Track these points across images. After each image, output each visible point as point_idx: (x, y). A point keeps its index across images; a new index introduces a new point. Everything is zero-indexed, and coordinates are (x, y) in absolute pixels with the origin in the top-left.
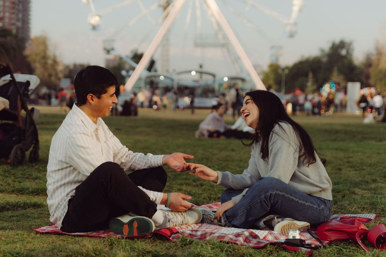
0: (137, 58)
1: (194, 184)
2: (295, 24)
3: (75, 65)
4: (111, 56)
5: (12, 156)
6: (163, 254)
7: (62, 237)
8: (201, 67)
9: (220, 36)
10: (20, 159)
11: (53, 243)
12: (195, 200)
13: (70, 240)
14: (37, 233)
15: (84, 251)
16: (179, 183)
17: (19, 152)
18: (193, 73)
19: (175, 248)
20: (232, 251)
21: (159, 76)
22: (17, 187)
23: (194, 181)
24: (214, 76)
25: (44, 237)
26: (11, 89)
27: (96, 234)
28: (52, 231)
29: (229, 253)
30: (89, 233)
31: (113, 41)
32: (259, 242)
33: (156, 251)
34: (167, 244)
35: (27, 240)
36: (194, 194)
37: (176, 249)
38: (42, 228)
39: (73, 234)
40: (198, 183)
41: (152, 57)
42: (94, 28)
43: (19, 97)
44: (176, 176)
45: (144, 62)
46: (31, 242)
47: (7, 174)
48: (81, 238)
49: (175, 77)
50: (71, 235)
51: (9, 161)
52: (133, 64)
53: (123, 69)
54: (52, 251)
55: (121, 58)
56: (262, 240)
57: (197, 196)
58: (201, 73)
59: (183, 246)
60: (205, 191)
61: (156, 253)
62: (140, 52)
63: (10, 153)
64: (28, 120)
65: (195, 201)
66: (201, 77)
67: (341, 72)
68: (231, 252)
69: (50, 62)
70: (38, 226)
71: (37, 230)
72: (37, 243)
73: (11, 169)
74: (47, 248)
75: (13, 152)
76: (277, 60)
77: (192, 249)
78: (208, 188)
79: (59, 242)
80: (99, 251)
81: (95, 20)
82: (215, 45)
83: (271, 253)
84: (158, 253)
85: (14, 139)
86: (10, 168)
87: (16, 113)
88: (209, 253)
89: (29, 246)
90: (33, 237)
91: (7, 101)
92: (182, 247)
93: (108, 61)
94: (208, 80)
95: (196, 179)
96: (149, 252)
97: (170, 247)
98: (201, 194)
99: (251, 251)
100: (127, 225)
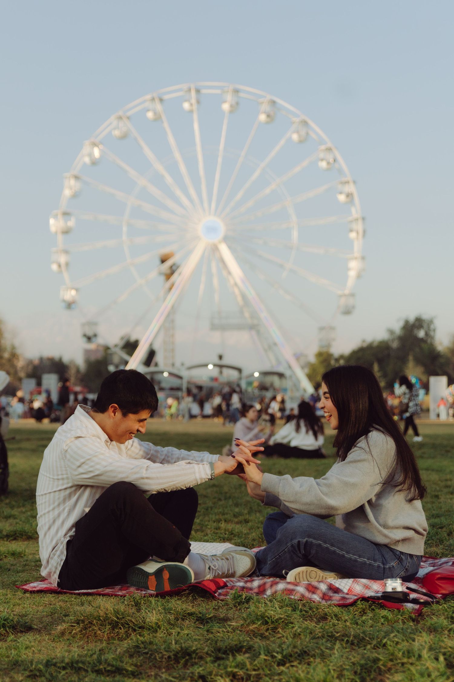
0: (131, 347)
1: (236, 520)
2: (352, 295)
3: (41, 359)
4: (92, 346)
6: (210, 616)
7: (62, 597)
8: (221, 357)
9: (247, 315)
11: (51, 605)
12: (241, 541)
13: (75, 600)
14: (26, 591)
15: (102, 613)
16: (214, 519)
18: (211, 367)
19: (226, 608)
20: (308, 610)
21: (163, 372)
23: (235, 516)
24: (240, 370)
25: (37, 598)
27: (110, 591)
28: (46, 588)
29: (304, 612)
30: (99, 590)
31: (95, 324)
32: (344, 598)
33: (200, 613)
34: (214, 603)
35: (12, 601)
36: (237, 534)
37: (227, 610)
38: (30, 584)
39: (77, 591)
40: (241, 518)
41: (151, 345)
42: (69, 305)
44: (207, 509)
45: (141, 353)
46: (19, 605)
48: (90, 598)
49: (185, 374)
50: (75, 594)
52: (126, 357)
53: (112, 364)
54: (51, 615)
55: (107, 348)
56: (347, 594)
57: (244, 536)
58: (221, 367)
59: (237, 605)
60: (254, 530)
61: (201, 615)
62: (133, 339)
65: (241, 543)
66: (221, 372)
67: (418, 361)
68: (306, 612)
69: (6, 355)
70: (26, 582)
71: (24, 587)
72: (29, 605)
74: (43, 612)
76: (329, 346)
77: (252, 608)
78: (256, 525)
79: (60, 603)
80: (123, 614)
81: (70, 295)
82: (239, 327)
83: (363, 612)
84: (203, 615)
88: (277, 614)
89: (17, 610)
90: (20, 597)
92: (235, 606)
93: (87, 352)
94: (231, 375)
95: (237, 513)
96: (191, 614)
97: (219, 607)
98: (248, 534)
99: (336, 609)
100: (154, 577)
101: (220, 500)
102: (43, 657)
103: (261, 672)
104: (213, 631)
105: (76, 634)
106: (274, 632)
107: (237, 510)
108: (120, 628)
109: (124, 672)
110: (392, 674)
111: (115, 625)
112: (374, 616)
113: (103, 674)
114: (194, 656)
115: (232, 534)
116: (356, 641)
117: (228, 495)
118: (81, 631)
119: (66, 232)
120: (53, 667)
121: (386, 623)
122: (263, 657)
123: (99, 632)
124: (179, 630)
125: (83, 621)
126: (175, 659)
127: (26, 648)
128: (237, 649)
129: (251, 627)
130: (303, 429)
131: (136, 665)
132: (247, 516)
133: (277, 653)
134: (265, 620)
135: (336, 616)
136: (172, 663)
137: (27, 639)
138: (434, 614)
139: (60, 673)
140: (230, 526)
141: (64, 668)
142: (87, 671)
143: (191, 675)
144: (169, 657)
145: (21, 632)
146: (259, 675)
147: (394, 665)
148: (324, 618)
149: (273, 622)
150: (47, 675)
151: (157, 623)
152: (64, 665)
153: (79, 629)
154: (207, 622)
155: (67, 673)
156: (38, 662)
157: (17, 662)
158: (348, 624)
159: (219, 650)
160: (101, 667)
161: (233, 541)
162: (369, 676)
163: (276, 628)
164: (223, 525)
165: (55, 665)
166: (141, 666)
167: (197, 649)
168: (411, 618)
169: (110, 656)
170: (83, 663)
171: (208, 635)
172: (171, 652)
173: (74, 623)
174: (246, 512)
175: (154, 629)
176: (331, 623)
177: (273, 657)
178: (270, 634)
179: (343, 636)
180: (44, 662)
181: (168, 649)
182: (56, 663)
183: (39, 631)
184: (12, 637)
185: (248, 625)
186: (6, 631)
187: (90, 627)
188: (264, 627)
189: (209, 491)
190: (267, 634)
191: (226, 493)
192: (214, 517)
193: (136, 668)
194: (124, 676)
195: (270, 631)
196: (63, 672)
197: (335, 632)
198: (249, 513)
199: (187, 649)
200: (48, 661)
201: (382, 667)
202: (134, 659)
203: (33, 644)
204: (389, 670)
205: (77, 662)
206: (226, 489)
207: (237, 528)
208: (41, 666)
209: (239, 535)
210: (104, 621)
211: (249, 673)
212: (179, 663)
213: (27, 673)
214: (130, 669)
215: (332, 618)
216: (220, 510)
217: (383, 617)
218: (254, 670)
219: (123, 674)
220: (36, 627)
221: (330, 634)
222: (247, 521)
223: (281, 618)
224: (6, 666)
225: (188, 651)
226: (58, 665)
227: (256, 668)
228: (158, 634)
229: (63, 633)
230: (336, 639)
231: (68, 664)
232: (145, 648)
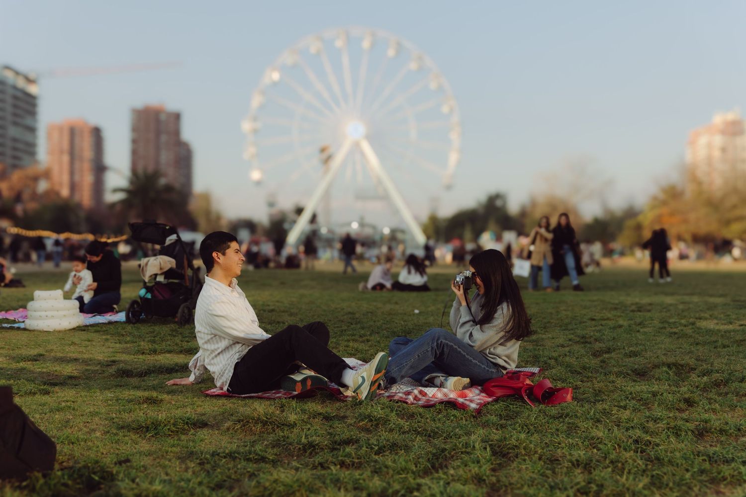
0: (299, 211)
1: (361, 339)
2: (453, 176)
3: (238, 220)
4: (274, 211)
5: (179, 315)
6: (333, 415)
8: (363, 218)
9: (380, 189)
10: (187, 317)
11: (224, 406)
13: (241, 402)
14: (207, 395)
15: (256, 415)
16: (345, 339)
17: (186, 311)
21: (321, 229)
22: (185, 347)
23: (360, 337)
24: (374, 227)
25: (215, 400)
26: (177, 248)
28: (222, 393)
29: (399, 412)
30: (260, 394)
31: (276, 195)
32: (428, 401)
33: (327, 413)
34: (338, 404)
35: (197, 403)
38: (211, 390)
39: (243, 396)
40: (364, 338)
41: (314, 211)
42: (258, 183)
43: (185, 256)
44: (342, 332)
45: (307, 215)
46: (201, 406)
47: (174, 333)
48: (251, 401)
49: (336, 230)
51: (176, 320)
53: (286, 223)
54: (222, 414)
55: (283, 213)
56: (431, 397)
58: (363, 225)
63: (177, 312)
64: (195, 279)
66: (363, 229)
67: (497, 221)
68: (400, 411)
70: (208, 388)
71: (207, 392)
72: (208, 406)
73: (179, 328)
74: (217, 411)
75: (180, 310)
76: (436, 211)
78: (374, 344)
79: (230, 405)
80: (270, 415)
81: (256, 175)
82: (375, 198)
83: (440, 412)
85: (181, 298)
86: (177, 327)
87: (183, 272)
88: (379, 414)
89: (199, 410)
90: (203, 400)
91: (173, 261)
92: (352, 407)
94: (368, 231)
95: (362, 334)
96: (320, 414)
97: (341, 407)
98: (368, 350)
99: (421, 410)
100: (300, 383)
101: (352, 324)
102: (212, 448)
103: (362, 460)
104: (334, 427)
105: (238, 429)
106: (377, 427)
107: (362, 332)
108: (269, 425)
109: (267, 460)
110: (454, 461)
111: (265, 423)
112: (447, 414)
113: (251, 461)
114: (317, 447)
115: (357, 350)
116: (432, 434)
117: (358, 320)
118: (241, 427)
119: (255, 131)
120: (217, 456)
121: (455, 419)
122: (364, 448)
123: (254, 428)
124: (309, 426)
125: (243, 421)
126: (303, 450)
127: (201, 440)
128: (348, 442)
129: (361, 424)
130: (413, 271)
131: (276, 455)
132: (369, 338)
133: (375, 445)
134: (369, 417)
135: (420, 414)
136: (301, 452)
137: (203, 433)
138: (488, 413)
139: (222, 460)
140: (356, 345)
141: (225, 457)
142: (240, 459)
143: (313, 463)
144: (300, 448)
145: (200, 427)
146: (361, 462)
147: (456, 453)
148: (412, 416)
149: (376, 420)
150: (212, 463)
151: (294, 422)
152: (224, 455)
153: (240, 426)
154: (331, 420)
155: (226, 461)
156: (206, 453)
157: (193, 452)
158: (428, 420)
159: (336, 442)
160: (251, 456)
161: (357, 356)
162: (438, 461)
163: (378, 424)
164: (351, 344)
165: (218, 455)
166: (280, 455)
167: (319, 443)
168: (472, 415)
169: (258, 448)
170: (239, 453)
171: (330, 429)
172: (301, 445)
173: (237, 422)
174: (369, 333)
175: (292, 426)
176: (416, 420)
177: (372, 448)
178: (373, 428)
179: (423, 430)
180: (211, 452)
181: (299, 443)
182: (219, 453)
183: (212, 427)
184: (192, 431)
185: (359, 422)
186: (189, 427)
187: (247, 425)
188: (370, 424)
189: (345, 317)
190: (371, 428)
191: (357, 318)
192: (346, 338)
193: (276, 457)
194: (266, 463)
195: (373, 427)
196: (224, 460)
197: (418, 427)
198: (371, 335)
199: (312, 443)
200: (214, 452)
201: (448, 455)
202: (275, 450)
203: (206, 437)
204: (452, 457)
205: (235, 452)
206: (357, 316)
207: (361, 346)
208: (208, 456)
209: (361, 352)
210: (258, 420)
211: (354, 460)
212: (306, 452)
213: (198, 461)
214: (271, 458)
215: (417, 416)
216: (350, 333)
217: (453, 415)
218: (358, 458)
219: (266, 461)
220: (210, 424)
221: (414, 429)
222: (368, 341)
223: (382, 417)
224: (184, 455)
225: (313, 444)
226: (221, 455)
227: (359, 457)
228: (295, 430)
229: (228, 429)
230: (419, 433)
231: (227, 454)
232: (284, 441)
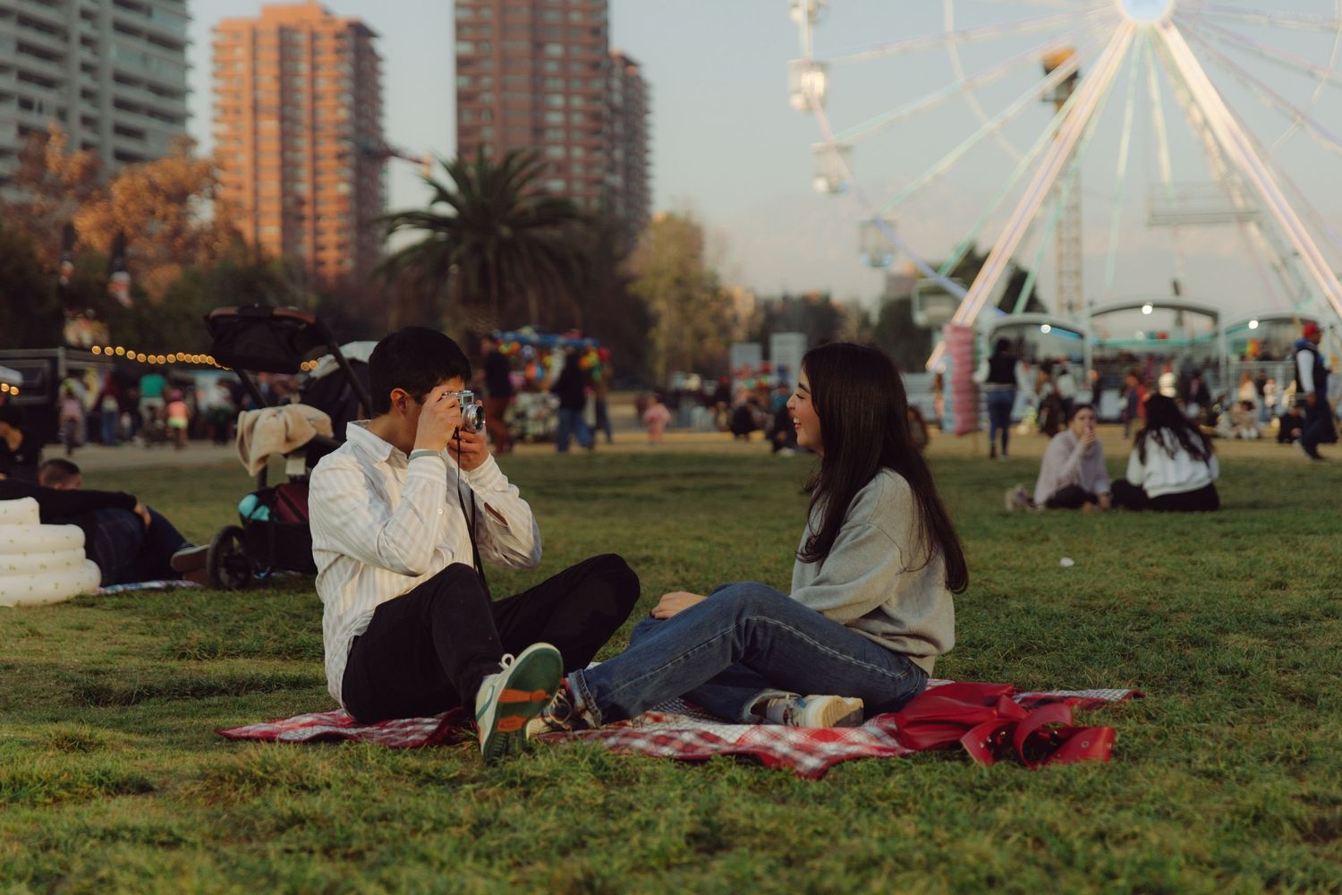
0: (969, 267)
8: (1176, 288)
18: (1147, 310)
21: (1037, 326)
24: (1213, 315)
52: (956, 288)
58: (1180, 309)
62: (981, 251)
66: (1179, 323)
94: (1198, 328)
